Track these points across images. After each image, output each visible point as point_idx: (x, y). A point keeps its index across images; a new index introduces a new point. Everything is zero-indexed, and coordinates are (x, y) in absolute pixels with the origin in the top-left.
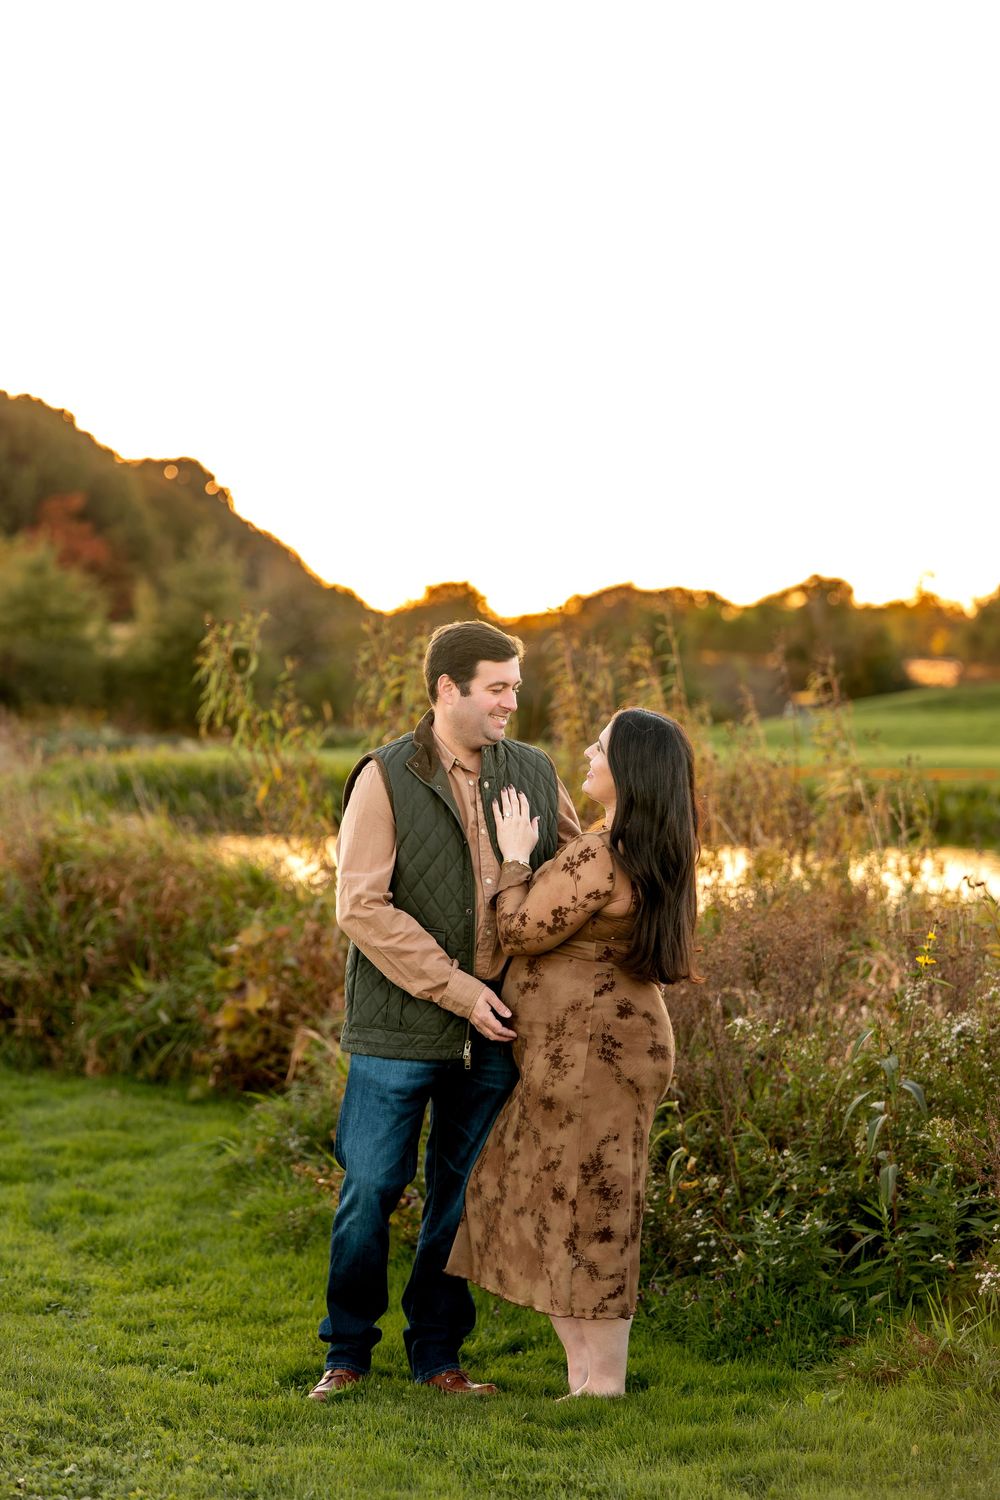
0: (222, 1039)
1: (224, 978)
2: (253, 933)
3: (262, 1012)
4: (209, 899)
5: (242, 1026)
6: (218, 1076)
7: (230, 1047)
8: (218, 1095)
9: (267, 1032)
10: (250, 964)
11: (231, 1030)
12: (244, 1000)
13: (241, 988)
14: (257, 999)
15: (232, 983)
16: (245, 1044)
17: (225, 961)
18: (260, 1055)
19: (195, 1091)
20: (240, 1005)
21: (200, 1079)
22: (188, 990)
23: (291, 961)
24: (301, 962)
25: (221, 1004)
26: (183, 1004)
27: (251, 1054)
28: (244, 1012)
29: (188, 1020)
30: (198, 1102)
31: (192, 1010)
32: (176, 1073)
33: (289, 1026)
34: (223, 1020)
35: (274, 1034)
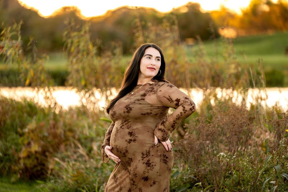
0: (22, 162)
1: (23, 141)
2: (32, 125)
3: (36, 152)
4: (14, 113)
5: (29, 157)
6: (21, 174)
7: (25, 164)
8: (20, 181)
9: (37, 159)
10: (32, 135)
11: (24, 158)
12: (30, 147)
13: (29, 144)
14: (35, 148)
15: (26, 142)
16: (29, 163)
17: (22, 135)
18: (35, 166)
19: (13, 179)
20: (29, 149)
21: (15, 175)
22: (8, 144)
23: (46, 134)
24: (49, 134)
25: (21, 150)
26: (7, 149)
27: (32, 166)
28: (30, 152)
29: (9, 155)
30: (14, 183)
31: (10, 152)
32: (5, 173)
33: (46, 156)
34: (23, 154)
35: (40, 159)
